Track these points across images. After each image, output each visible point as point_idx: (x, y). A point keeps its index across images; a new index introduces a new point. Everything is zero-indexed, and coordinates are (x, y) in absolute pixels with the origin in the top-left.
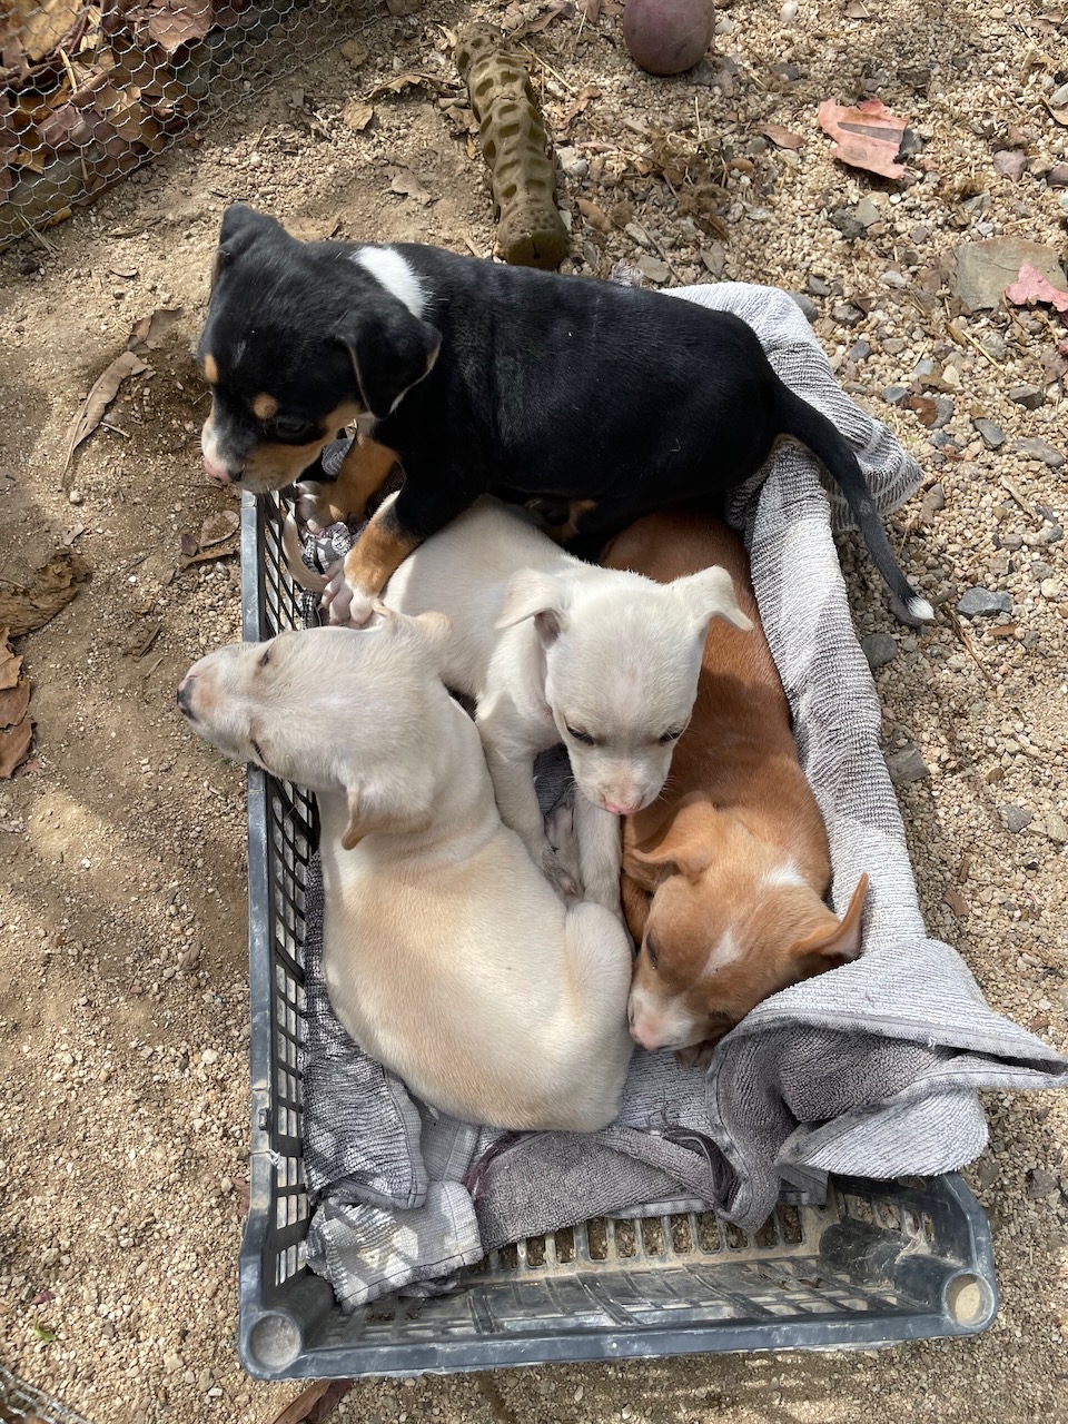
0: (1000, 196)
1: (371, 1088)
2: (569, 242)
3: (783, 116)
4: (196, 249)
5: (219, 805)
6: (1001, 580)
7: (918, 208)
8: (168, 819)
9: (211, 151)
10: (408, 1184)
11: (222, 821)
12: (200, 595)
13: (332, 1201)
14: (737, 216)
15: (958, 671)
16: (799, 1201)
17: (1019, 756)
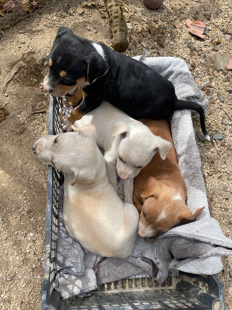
0: (225, 44)
1: (72, 245)
2: (128, 45)
3: (178, 21)
4: (39, 38)
5: (38, 172)
6: (223, 132)
7: (207, 45)
8: (25, 175)
9: (44, 15)
10: (80, 270)
11: (38, 176)
12: (35, 121)
13: (61, 273)
14: (166, 43)
15: (213, 152)
16: (172, 276)
17: (225, 173)
